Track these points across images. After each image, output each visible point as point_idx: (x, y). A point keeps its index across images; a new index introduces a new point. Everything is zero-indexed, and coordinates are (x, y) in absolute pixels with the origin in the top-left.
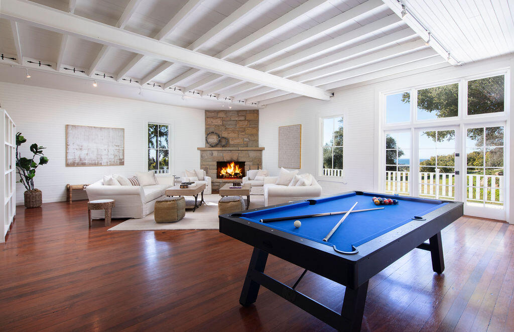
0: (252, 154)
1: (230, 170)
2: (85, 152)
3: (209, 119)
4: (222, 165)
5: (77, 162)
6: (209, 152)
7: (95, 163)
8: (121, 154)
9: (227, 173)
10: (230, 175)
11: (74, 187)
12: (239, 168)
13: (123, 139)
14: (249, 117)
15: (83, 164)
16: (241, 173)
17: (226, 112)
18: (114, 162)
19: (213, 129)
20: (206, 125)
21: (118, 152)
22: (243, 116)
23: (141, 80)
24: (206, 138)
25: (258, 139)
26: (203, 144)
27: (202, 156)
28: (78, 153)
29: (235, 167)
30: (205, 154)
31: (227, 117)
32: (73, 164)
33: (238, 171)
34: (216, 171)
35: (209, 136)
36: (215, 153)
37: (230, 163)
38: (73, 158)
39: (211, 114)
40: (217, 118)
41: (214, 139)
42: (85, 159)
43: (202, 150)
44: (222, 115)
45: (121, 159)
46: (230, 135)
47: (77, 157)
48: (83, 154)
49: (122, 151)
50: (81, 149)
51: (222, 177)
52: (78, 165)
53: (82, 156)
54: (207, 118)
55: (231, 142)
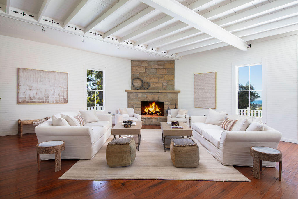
0: (170, 96)
1: (152, 109)
2: (34, 92)
3: (134, 67)
4: (145, 104)
5: (27, 100)
6: (134, 94)
7: (43, 101)
8: (65, 94)
9: (149, 111)
10: (152, 113)
11: (24, 122)
12: (159, 107)
13: (66, 81)
14: (168, 66)
15: (33, 102)
16: (160, 111)
17: (148, 62)
18: (59, 100)
19: (138, 75)
20: (132, 72)
21: (63, 92)
22: (162, 65)
23: (85, 28)
24: (132, 82)
25: (174, 84)
26: (129, 88)
27: (129, 97)
28: (28, 93)
29: (155, 106)
30: (131, 95)
31: (149, 65)
32: (24, 102)
33: (158, 110)
34: (141, 109)
35: (134, 81)
36: (140, 95)
37: (151, 102)
38: (24, 97)
39: (135, 64)
40: (140, 67)
41: (138, 83)
42: (34, 98)
43: (129, 92)
44: (144, 64)
45: (65, 99)
46: (151, 80)
47: (27, 96)
48: (33, 93)
49: (66, 92)
50: (31, 89)
51: (145, 114)
52: (28, 103)
53: (32, 96)
54: (132, 66)
55: (152, 86)
